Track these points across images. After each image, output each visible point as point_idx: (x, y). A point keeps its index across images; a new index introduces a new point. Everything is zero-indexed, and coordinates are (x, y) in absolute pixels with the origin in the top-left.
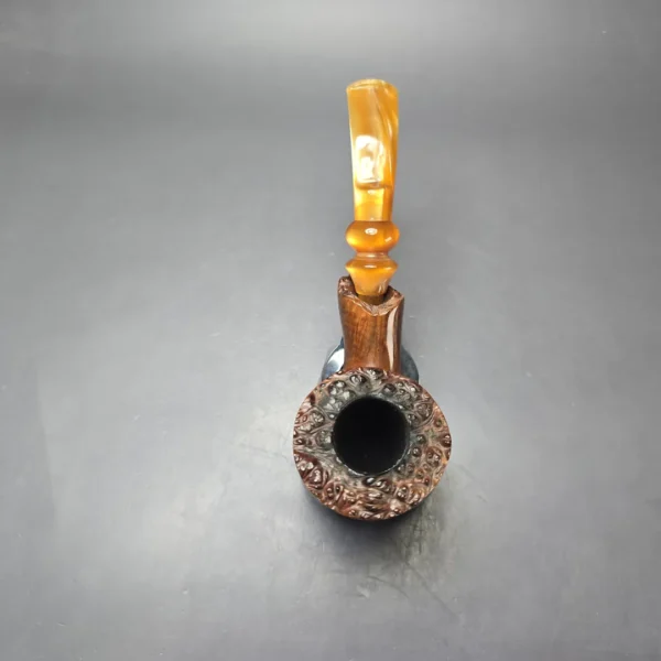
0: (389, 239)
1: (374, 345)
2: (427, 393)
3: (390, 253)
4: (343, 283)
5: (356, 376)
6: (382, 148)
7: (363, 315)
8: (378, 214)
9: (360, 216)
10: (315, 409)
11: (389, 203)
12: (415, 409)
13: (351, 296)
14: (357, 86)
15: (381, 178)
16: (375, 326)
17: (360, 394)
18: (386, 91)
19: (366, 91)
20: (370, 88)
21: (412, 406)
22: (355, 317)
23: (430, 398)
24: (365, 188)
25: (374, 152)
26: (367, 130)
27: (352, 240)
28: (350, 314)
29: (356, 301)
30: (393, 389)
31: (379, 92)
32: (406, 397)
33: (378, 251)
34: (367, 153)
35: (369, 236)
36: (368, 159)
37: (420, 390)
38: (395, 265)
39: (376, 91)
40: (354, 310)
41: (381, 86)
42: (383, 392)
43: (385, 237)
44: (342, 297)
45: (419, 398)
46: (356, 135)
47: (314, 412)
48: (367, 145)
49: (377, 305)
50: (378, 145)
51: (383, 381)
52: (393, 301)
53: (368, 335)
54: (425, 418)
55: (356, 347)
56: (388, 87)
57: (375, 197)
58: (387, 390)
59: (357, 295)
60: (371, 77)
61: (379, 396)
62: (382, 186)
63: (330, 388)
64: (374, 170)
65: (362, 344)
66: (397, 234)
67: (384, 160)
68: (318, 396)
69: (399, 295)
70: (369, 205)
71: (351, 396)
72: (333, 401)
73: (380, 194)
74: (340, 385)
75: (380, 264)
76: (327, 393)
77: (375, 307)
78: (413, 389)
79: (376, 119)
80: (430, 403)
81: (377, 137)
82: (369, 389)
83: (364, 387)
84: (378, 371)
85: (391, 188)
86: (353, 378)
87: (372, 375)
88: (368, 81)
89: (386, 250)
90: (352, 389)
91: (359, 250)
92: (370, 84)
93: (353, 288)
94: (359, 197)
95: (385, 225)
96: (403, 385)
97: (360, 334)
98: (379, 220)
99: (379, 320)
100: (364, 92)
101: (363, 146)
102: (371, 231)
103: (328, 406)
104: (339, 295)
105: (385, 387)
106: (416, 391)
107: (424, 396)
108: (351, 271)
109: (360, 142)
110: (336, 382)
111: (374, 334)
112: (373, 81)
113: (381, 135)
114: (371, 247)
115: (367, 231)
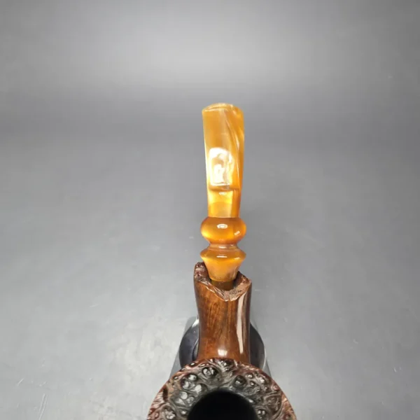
0: (238, 233)
1: (225, 328)
2: (275, 384)
3: (239, 244)
4: (198, 269)
5: (207, 368)
6: (231, 157)
7: (216, 301)
8: (228, 212)
9: (213, 213)
10: (168, 404)
11: (237, 202)
12: (265, 403)
13: (205, 283)
14: (211, 109)
15: (230, 182)
16: (226, 311)
17: (212, 388)
18: (234, 112)
19: (218, 112)
20: (220, 110)
21: (262, 398)
22: (209, 302)
23: (278, 390)
24: (217, 190)
25: (224, 161)
26: (219, 143)
27: (206, 234)
28: (204, 299)
29: (209, 287)
30: (244, 381)
31: (228, 113)
32: (256, 389)
33: (228, 243)
34: (219, 161)
35: (221, 229)
36: (219, 166)
37: (269, 381)
38: (243, 255)
39: (226, 112)
40: (207, 296)
41: (230, 108)
42: (234, 384)
43: (235, 231)
44: (197, 282)
45: (268, 391)
46: (210, 147)
47: (166, 408)
48: (219, 155)
49: (228, 290)
50: (228, 155)
51: (234, 373)
52: (242, 287)
53: (220, 318)
54: (274, 412)
55: (210, 329)
56: (236, 109)
57: (225, 198)
58: (238, 382)
59: (211, 281)
60: (222, 101)
61: (231, 388)
62: (231, 188)
63: (182, 382)
64: (225, 176)
65: (215, 326)
66: (245, 227)
67: (233, 167)
68: (171, 389)
69: (247, 281)
70: (220, 205)
71: (203, 390)
72: (185, 396)
73: (230, 195)
74: (192, 377)
75: (230, 255)
76: (179, 385)
77: (226, 293)
78: (262, 381)
79: (226, 134)
80: (279, 394)
81: (227, 149)
82: (220, 381)
83: (216, 380)
84: (228, 361)
85: (238, 191)
86: (205, 371)
87: (223, 367)
88: (220, 105)
89: (235, 242)
90: (204, 382)
91: (212, 242)
92: (221, 107)
93: (206, 274)
94: (212, 198)
95: (234, 222)
96: (253, 377)
97: (213, 317)
98: (229, 217)
99: (230, 306)
100: (216, 113)
101: (215, 156)
102: (223, 226)
103: (180, 401)
104: (195, 280)
105: (236, 379)
106: (265, 383)
107: (273, 388)
108: (205, 259)
109: (212, 153)
110: (188, 375)
111: (225, 318)
112: (224, 105)
113: (230, 147)
114: (223, 240)
115: (218, 226)
